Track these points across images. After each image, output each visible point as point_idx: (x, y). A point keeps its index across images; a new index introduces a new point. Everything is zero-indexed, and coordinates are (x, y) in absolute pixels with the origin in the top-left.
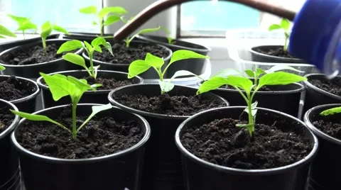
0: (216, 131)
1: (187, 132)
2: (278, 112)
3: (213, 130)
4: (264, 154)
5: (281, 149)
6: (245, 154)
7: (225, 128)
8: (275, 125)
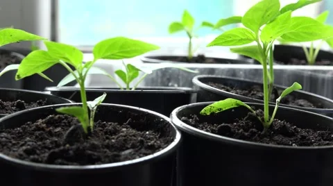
0: (43, 129)
1: (3, 132)
2: (137, 108)
3: (38, 128)
4: (99, 152)
5: (127, 149)
6: (71, 152)
7: (56, 127)
8: (128, 124)
